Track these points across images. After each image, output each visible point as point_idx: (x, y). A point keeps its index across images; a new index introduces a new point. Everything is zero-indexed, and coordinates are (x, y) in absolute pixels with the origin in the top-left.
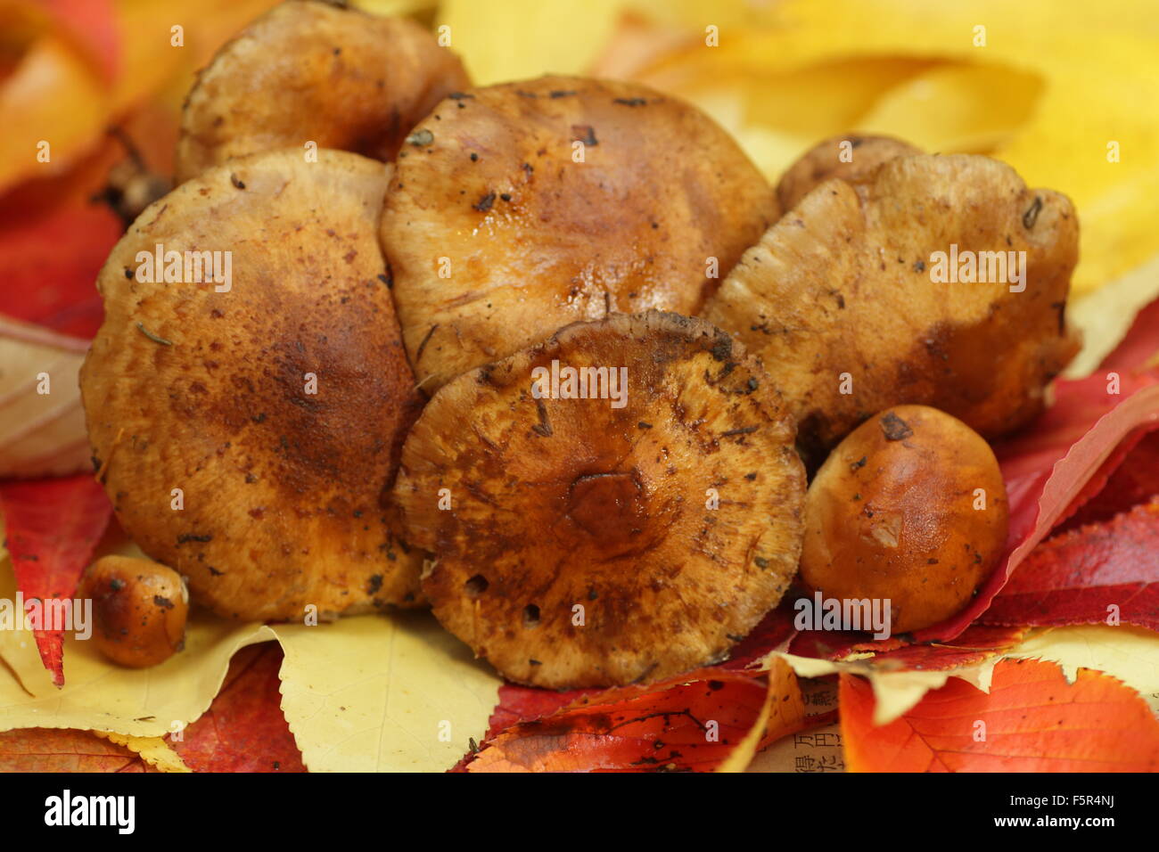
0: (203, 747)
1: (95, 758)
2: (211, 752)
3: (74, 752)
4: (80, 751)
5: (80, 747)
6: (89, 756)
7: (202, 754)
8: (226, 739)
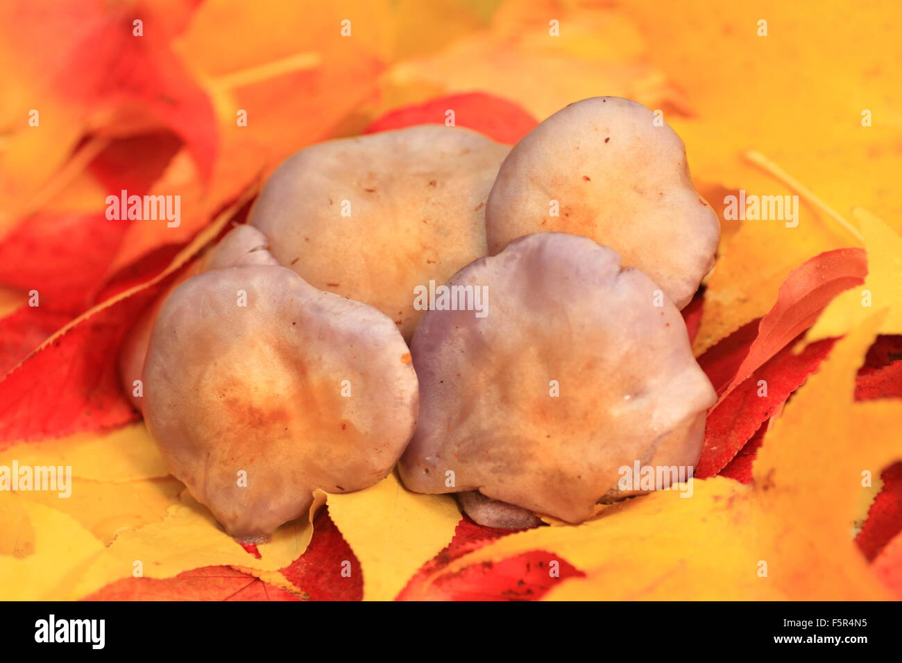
0: (298, 569)
1: (234, 579)
2: (302, 571)
3: (220, 575)
4: (225, 575)
5: (224, 573)
6: (230, 577)
7: (298, 574)
8: (311, 562)
